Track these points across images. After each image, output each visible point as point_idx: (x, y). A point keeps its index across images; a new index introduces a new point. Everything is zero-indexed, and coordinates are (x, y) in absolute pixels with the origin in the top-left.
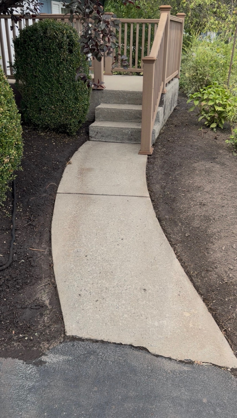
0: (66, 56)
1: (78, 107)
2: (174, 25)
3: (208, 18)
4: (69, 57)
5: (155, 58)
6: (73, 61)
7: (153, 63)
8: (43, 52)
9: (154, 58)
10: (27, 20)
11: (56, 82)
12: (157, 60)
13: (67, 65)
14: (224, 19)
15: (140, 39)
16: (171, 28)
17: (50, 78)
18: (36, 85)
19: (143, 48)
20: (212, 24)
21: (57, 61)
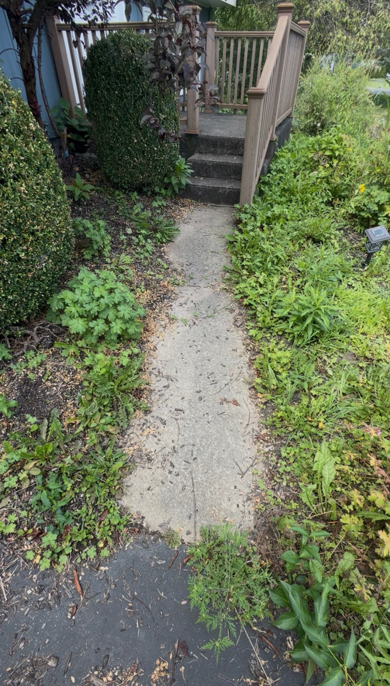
0: (146, 87)
1: (162, 160)
2: (294, 37)
3: (335, 32)
4: (150, 90)
5: (265, 90)
6: (156, 95)
7: (262, 98)
8: (117, 81)
9: (263, 91)
10: (94, 32)
11: (134, 126)
12: (267, 93)
13: (147, 102)
14: (354, 34)
15: (249, 63)
16: (289, 43)
17: (126, 120)
18: (111, 131)
19: (251, 76)
20: (339, 40)
21: (135, 96)
